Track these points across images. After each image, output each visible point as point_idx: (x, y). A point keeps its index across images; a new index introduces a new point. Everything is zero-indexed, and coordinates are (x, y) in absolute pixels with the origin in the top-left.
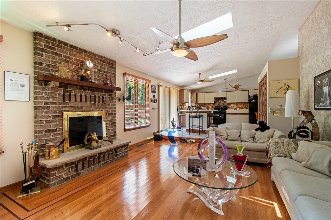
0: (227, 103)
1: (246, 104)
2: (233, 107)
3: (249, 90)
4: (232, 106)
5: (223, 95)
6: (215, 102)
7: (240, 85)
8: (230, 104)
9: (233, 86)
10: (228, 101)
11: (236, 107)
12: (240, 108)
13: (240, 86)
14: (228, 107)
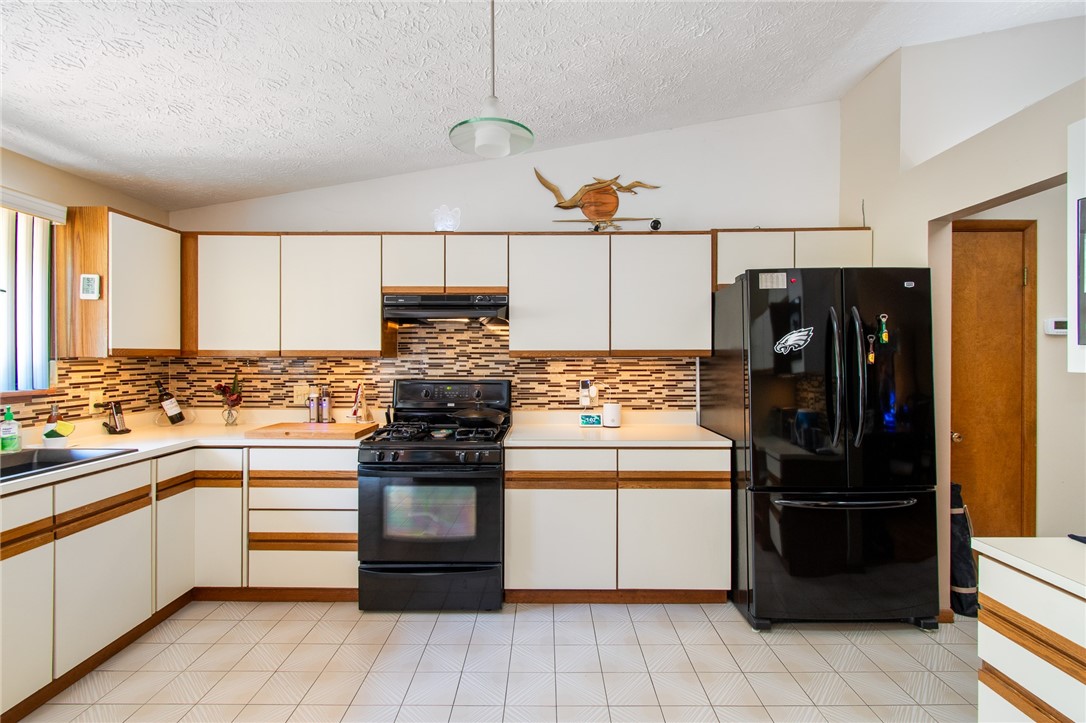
0: (519, 354)
1: (680, 367)
2: (571, 395)
3: (714, 233)
4: (562, 379)
5: (470, 271)
6: (393, 346)
7: (624, 182)
8: (538, 361)
9: (568, 194)
10: (522, 335)
11: (594, 390)
12: (624, 400)
13: (629, 189)
14: (527, 394)
